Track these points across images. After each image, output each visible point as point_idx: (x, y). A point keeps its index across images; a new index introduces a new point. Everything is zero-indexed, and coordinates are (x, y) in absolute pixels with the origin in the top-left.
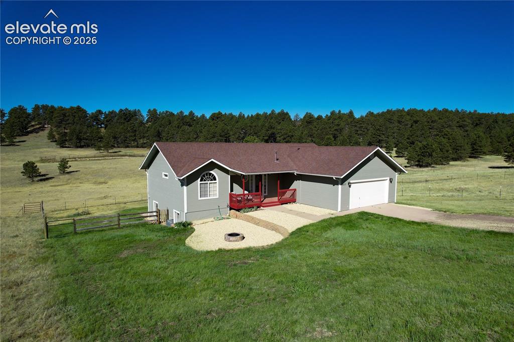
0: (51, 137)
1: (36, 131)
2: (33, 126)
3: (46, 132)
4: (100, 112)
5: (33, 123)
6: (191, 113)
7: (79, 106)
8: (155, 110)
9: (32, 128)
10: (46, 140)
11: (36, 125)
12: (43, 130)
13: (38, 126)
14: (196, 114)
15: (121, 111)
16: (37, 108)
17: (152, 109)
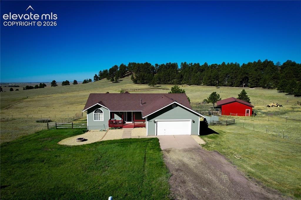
0: (132, 78)
1: (128, 76)
3: (130, 76)
6: (206, 64)
7: (147, 62)
8: (185, 63)
10: (130, 80)
13: (129, 73)
16: (130, 64)
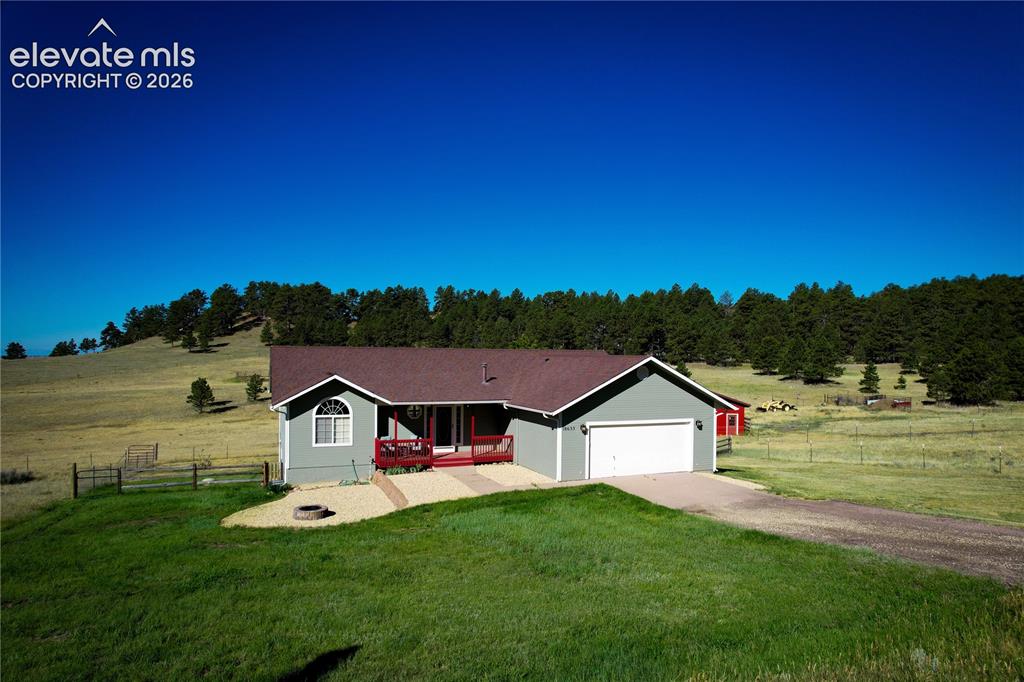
0: (267, 337)
1: (247, 327)
2: (245, 318)
3: (258, 331)
4: (353, 293)
5: (244, 314)
6: (517, 294)
7: (317, 283)
8: (450, 289)
9: (241, 323)
10: (258, 343)
11: (250, 316)
12: (257, 325)
13: (251, 319)
14: (526, 295)
15: (390, 290)
16: (252, 287)
17: (445, 287)
